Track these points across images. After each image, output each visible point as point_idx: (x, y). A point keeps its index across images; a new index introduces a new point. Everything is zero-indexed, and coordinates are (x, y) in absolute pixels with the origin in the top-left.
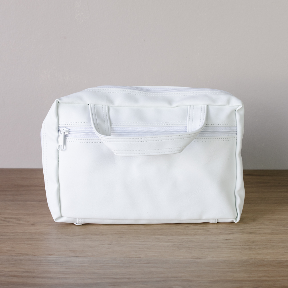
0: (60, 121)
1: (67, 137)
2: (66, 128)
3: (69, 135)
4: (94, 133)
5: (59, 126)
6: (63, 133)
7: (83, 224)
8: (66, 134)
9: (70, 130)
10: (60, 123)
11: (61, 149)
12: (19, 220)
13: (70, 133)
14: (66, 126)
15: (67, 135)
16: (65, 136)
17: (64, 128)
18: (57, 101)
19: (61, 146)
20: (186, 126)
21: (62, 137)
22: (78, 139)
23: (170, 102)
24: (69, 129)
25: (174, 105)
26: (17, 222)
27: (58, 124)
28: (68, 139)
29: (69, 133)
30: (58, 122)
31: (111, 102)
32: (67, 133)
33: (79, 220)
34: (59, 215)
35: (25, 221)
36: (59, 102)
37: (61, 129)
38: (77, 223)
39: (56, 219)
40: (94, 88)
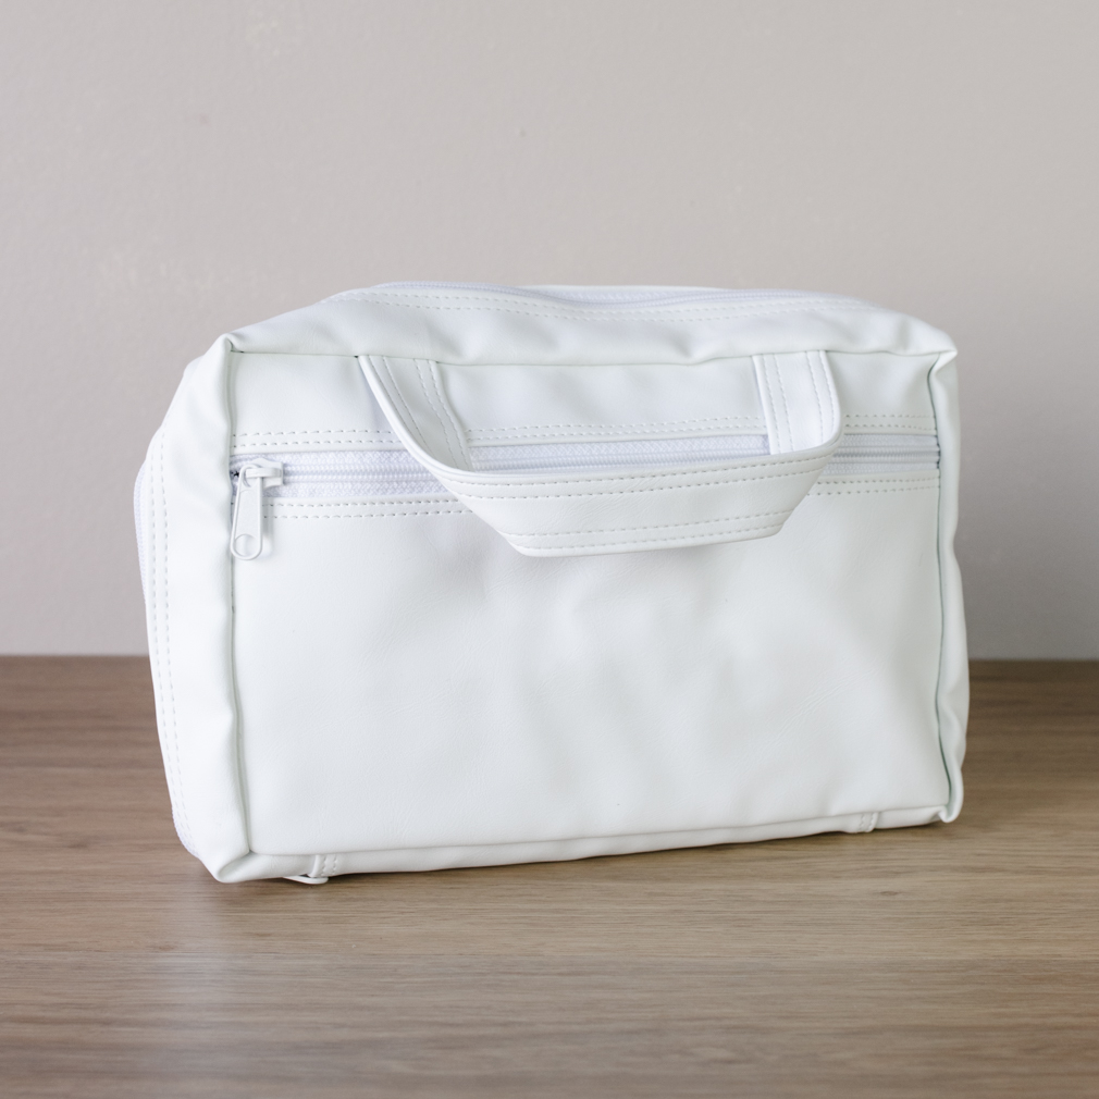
0: (240, 430)
1: (277, 501)
2: (268, 457)
3: (285, 490)
5: (239, 450)
6: (256, 485)
8: (270, 483)
9: (289, 469)
10: (240, 440)
11: (248, 554)
13: (287, 478)
14: (269, 448)
15: (274, 487)
16: (269, 495)
17: (260, 461)
19: (249, 537)
21: (250, 498)
23: (681, 343)
24: (285, 465)
25: (700, 353)
26: (14, 836)
27: (232, 446)
28: (285, 506)
29: (284, 483)
30: (232, 435)
32: (278, 482)
36: (238, 345)
37: (243, 467)
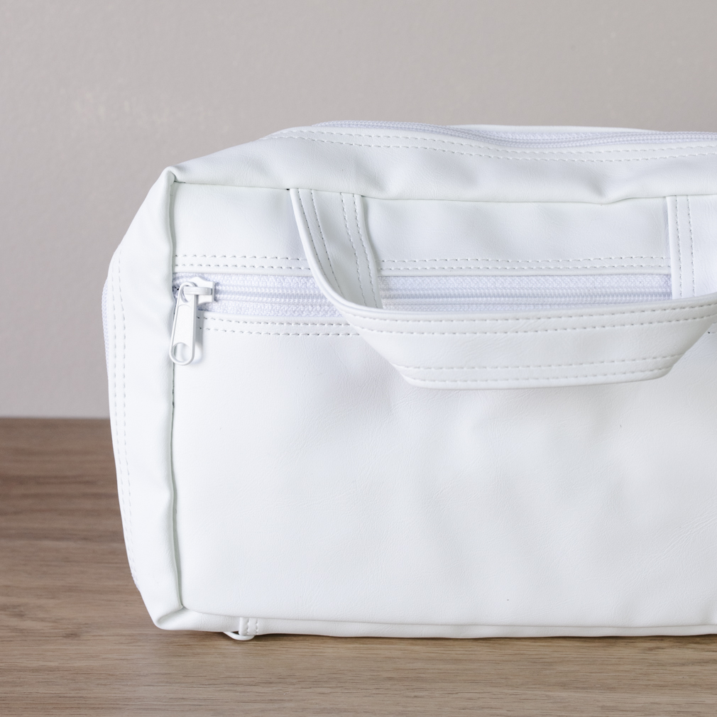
0: (180, 252)
1: (207, 314)
2: (202, 276)
3: (215, 306)
4: (323, 297)
5: (177, 269)
6: (191, 299)
7: (258, 638)
8: (202, 300)
9: (219, 288)
10: (179, 260)
11: (184, 359)
12: (21, 615)
13: (218, 296)
14: (204, 269)
15: (205, 304)
16: (201, 309)
17: (197, 280)
18: (170, 173)
19: (184, 345)
20: (668, 276)
21: (186, 314)
22: (252, 323)
23: (596, 183)
24: (216, 284)
25: (613, 193)
26: (14, 622)
27: (174, 265)
28: (211, 320)
29: (215, 300)
30: (174, 256)
31: (374, 180)
32: (209, 299)
33: (249, 624)
34: (173, 603)
35: (43, 620)
36: (179, 178)
37: (182, 282)
38: (237, 633)
39: (161, 620)
40: (305, 129)
